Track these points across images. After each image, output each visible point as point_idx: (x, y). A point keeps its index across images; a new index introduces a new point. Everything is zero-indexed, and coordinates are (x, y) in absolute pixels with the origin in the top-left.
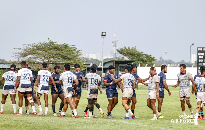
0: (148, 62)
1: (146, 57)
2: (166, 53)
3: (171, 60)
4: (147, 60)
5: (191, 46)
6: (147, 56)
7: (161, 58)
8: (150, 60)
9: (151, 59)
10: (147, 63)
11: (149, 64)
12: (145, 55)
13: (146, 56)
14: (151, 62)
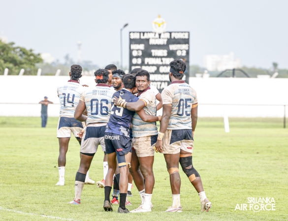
0: (25, 66)
1: (21, 53)
2: (79, 45)
3: (90, 62)
4: (23, 60)
5: (121, 30)
6: (24, 52)
7: (67, 57)
8: (30, 60)
9: (32, 58)
10: (22, 68)
11: (28, 69)
12: (18, 50)
13: (21, 51)
14: (31, 64)
